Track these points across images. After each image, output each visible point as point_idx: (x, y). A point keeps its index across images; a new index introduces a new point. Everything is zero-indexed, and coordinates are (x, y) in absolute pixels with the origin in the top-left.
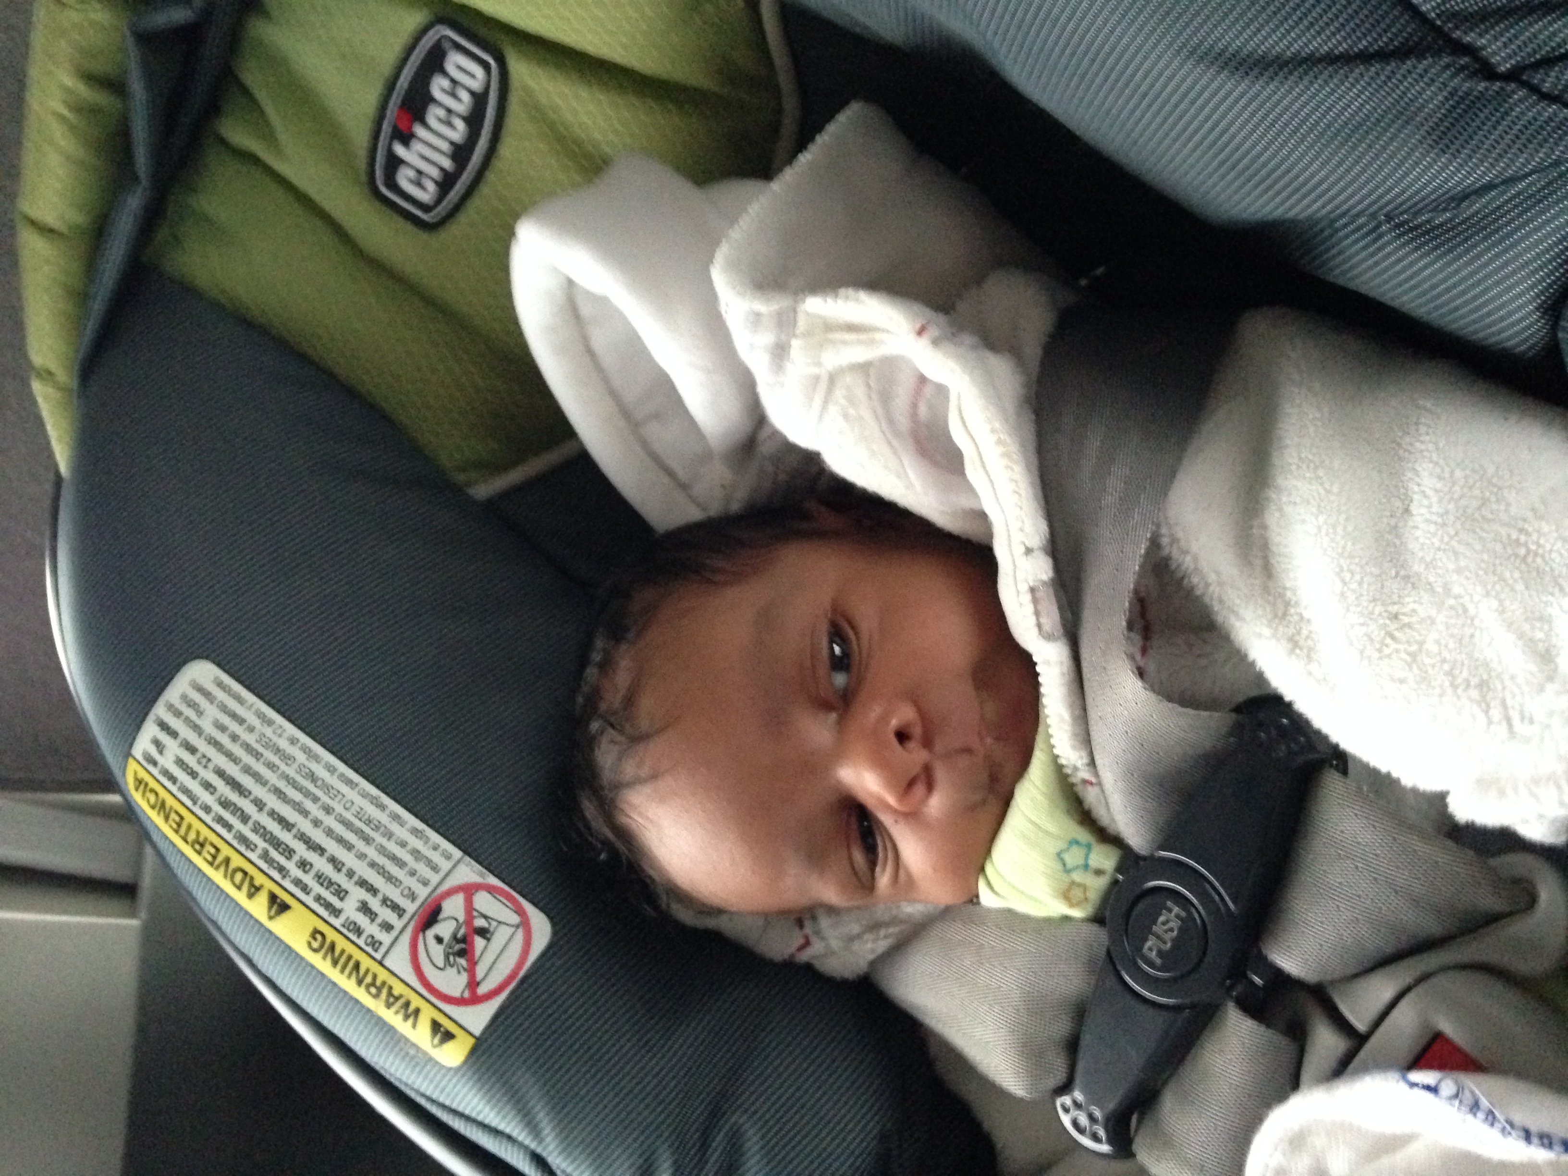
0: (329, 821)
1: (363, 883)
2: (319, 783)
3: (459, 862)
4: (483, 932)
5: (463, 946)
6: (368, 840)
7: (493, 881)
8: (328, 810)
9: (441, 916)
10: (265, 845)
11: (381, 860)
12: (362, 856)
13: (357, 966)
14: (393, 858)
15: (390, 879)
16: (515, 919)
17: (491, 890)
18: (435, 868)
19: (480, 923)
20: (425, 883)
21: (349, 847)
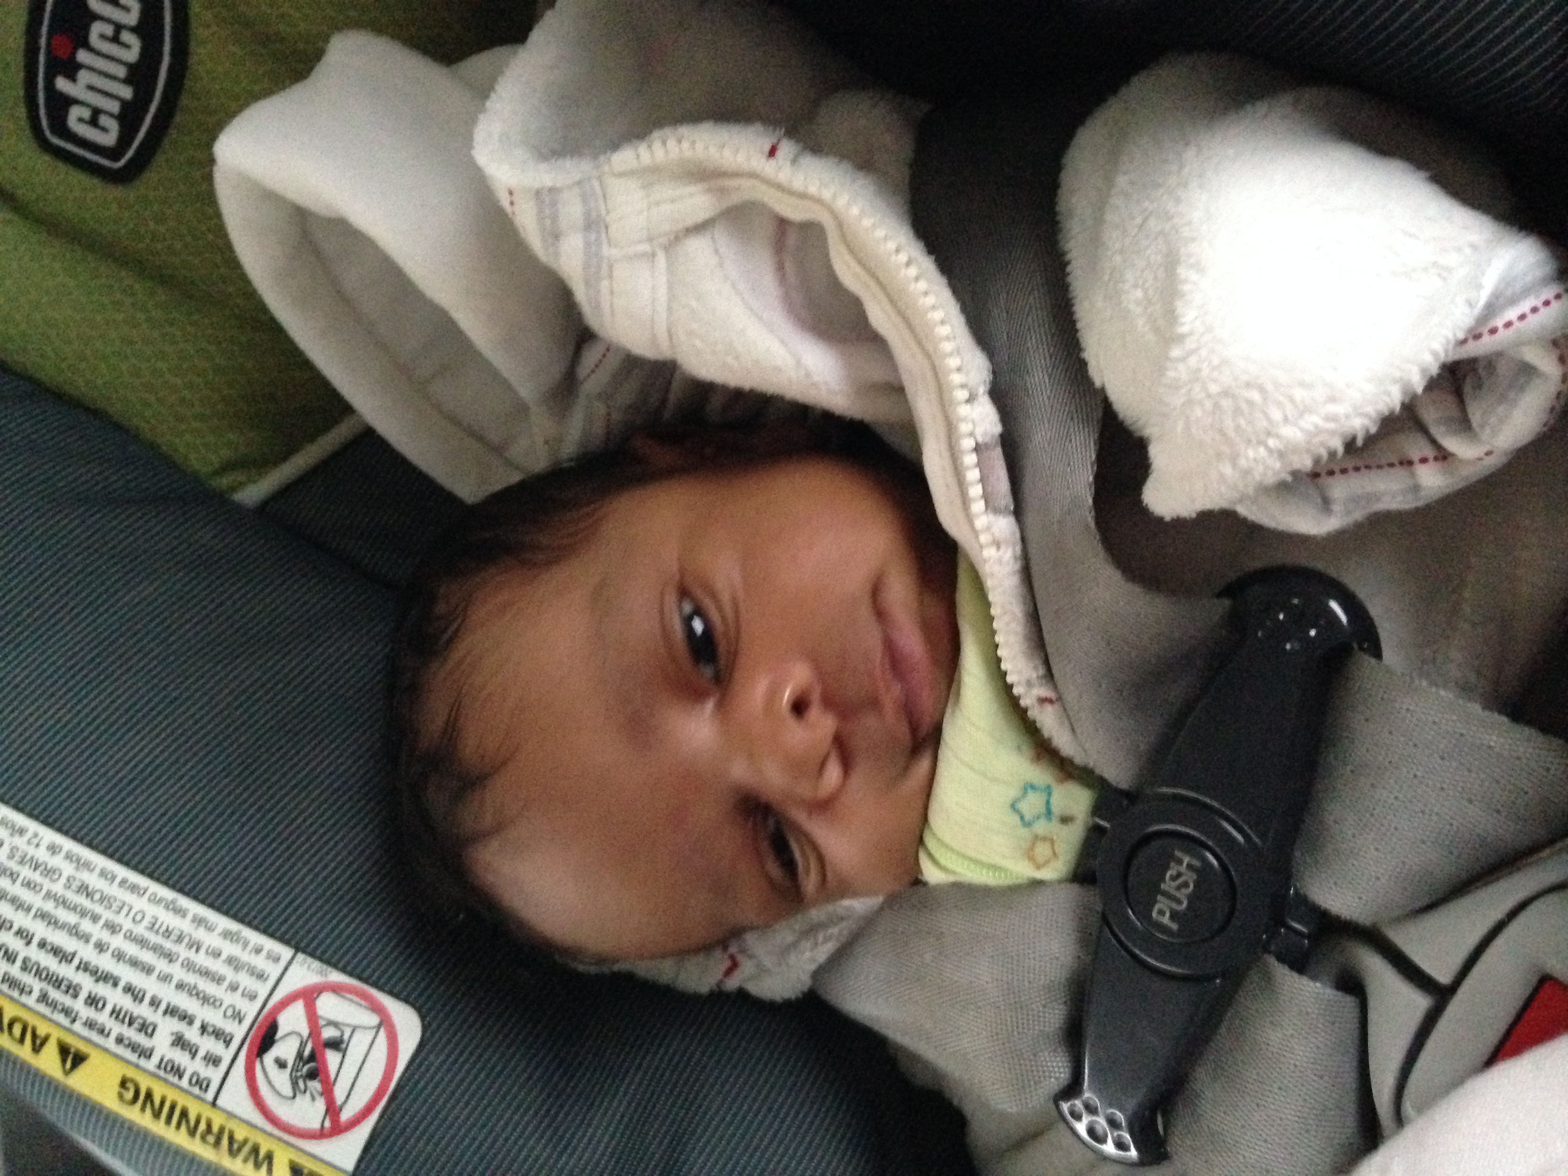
0: (117, 942)
1: (171, 1011)
2: (97, 896)
3: (290, 963)
4: (336, 1044)
5: (312, 1065)
6: (170, 957)
7: (336, 977)
8: (113, 928)
9: (280, 1034)
10: (44, 985)
11: (191, 979)
12: (165, 978)
13: (184, 1114)
14: (206, 973)
15: (206, 1000)
16: (373, 1020)
17: (336, 989)
18: (261, 976)
19: (328, 1033)
20: (253, 997)
21: (148, 970)
